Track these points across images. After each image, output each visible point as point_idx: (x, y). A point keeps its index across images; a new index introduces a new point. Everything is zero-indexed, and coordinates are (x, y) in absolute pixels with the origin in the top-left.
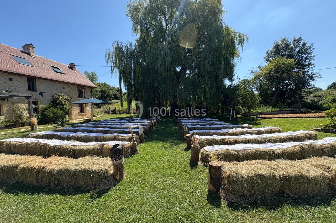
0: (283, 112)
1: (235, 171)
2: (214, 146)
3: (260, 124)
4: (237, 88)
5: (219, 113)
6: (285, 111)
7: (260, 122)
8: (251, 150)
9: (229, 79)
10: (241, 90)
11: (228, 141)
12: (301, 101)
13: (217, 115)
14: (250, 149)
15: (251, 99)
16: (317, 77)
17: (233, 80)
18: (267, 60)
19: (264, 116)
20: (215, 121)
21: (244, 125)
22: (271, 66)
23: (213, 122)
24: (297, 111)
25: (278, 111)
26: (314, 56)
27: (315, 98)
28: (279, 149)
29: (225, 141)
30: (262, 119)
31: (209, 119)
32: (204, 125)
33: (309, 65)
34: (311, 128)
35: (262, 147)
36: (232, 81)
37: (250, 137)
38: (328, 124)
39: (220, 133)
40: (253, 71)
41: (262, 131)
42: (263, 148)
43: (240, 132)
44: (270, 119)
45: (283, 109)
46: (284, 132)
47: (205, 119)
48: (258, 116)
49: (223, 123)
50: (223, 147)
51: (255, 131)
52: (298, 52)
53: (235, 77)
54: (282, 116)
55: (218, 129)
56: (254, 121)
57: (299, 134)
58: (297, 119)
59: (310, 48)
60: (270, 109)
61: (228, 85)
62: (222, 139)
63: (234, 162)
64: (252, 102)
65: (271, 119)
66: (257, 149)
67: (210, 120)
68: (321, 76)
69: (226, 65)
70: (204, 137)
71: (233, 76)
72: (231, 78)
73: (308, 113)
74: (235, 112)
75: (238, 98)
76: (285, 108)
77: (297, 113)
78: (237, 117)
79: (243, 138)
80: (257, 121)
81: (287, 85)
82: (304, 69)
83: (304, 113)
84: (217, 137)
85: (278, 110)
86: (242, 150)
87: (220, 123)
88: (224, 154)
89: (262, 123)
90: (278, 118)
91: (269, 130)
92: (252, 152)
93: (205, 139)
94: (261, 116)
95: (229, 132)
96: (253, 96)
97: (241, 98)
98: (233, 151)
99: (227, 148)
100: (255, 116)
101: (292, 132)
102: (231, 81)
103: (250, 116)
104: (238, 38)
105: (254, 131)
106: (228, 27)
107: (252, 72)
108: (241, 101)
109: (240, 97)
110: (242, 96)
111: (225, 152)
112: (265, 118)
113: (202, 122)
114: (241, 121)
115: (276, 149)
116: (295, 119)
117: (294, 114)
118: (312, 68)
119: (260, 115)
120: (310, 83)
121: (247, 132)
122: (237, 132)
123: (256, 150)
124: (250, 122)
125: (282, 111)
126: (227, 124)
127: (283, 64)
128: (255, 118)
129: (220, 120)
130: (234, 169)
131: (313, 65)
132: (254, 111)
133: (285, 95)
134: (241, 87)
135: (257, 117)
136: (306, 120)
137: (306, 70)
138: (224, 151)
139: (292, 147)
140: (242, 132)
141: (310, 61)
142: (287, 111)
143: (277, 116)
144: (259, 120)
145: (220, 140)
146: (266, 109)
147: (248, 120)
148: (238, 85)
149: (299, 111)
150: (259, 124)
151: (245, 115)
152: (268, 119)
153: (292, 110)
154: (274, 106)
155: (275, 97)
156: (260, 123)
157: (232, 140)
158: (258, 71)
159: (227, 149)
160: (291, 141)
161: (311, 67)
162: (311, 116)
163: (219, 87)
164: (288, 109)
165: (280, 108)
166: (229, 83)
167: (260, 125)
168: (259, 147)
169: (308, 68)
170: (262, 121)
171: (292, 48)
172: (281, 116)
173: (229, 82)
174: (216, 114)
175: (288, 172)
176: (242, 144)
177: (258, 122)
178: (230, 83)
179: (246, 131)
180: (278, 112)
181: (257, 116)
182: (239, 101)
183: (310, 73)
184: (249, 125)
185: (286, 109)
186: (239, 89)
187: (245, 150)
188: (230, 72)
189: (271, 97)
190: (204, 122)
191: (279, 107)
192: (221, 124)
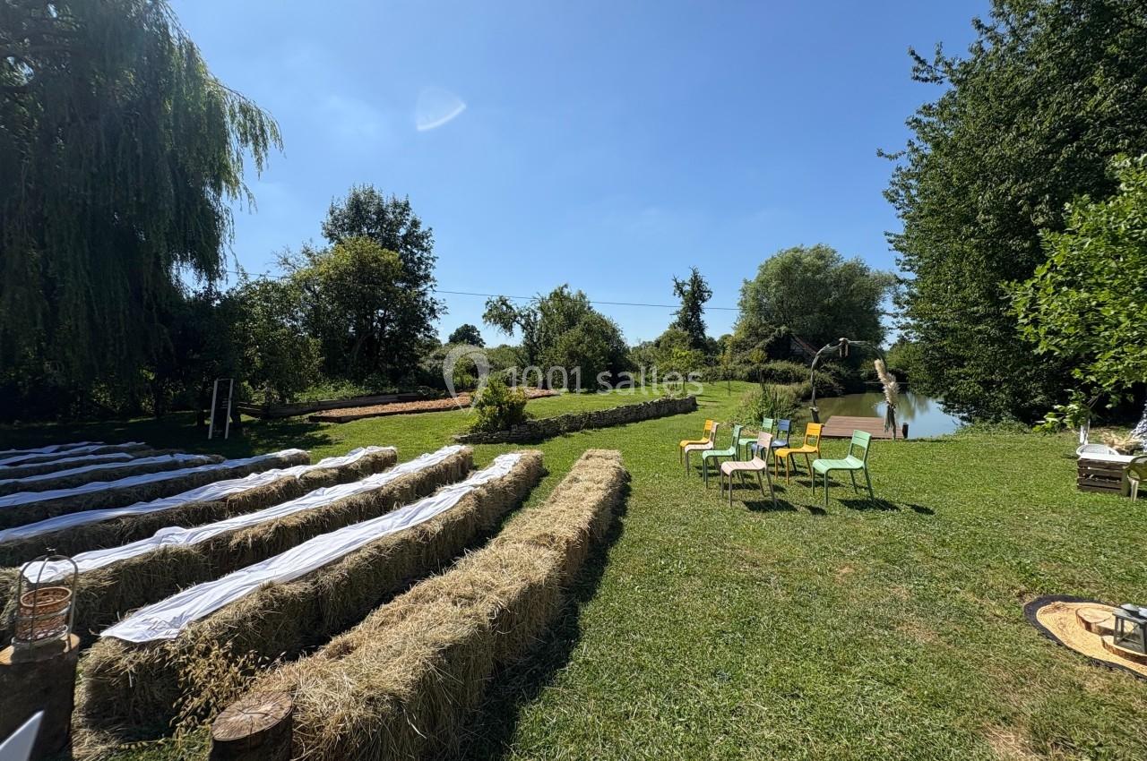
0: (382, 397)
1: (367, 694)
2: (182, 593)
3: (329, 443)
4: (235, 307)
5: (139, 412)
6: (386, 394)
7: (327, 436)
8: (362, 553)
9: (197, 266)
10: (254, 320)
11: (246, 539)
12: (413, 368)
13: (132, 421)
14: (358, 551)
15: (296, 357)
16: (441, 310)
17: (220, 276)
18: (331, 236)
19: (335, 413)
20: (128, 451)
21: (283, 454)
22: (346, 259)
23: (119, 460)
24: (412, 394)
25: (371, 395)
26: (433, 260)
27: (437, 362)
28: (435, 518)
29: (233, 543)
30: (331, 424)
31: (85, 447)
32: (59, 488)
33: (427, 277)
34: (449, 437)
35: (391, 527)
36: (214, 279)
37: (331, 499)
38: (477, 425)
39: (186, 509)
40: (290, 261)
41: (351, 467)
42: (393, 530)
43: (281, 485)
44: (353, 422)
45: (382, 389)
46: (411, 458)
47: (55, 447)
48: (317, 414)
49: (180, 457)
50: (240, 582)
51: (331, 469)
52: (405, 237)
53: (228, 265)
54: (384, 411)
55: (166, 490)
56: (306, 432)
57: (445, 457)
58: (416, 415)
59: (427, 238)
60: (347, 391)
61: (195, 292)
62: (215, 539)
63: (333, 642)
64: (300, 368)
65: (358, 421)
66: (380, 543)
67: (94, 453)
68: (448, 311)
69: (183, 206)
70: (92, 561)
71: (216, 259)
72: (208, 264)
73: (434, 399)
74: (230, 402)
75: (242, 348)
76: (385, 385)
77: (413, 400)
78: (237, 425)
79: (306, 510)
80: (315, 433)
81: (384, 321)
82: (418, 286)
83: (427, 399)
84: (180, 538)
85: (369, 392)
86: (329, 564)
87: (166, 458)
88: (254, 617)
89: (335, 438)
90: (375, 415)
91: (370, 459)
92: (366, 559)
93: (104, 568)
94: (325, 414)
95: (230, 494)
96: (301, 344)
97: (258, 351)
98: (292, 581)
99: (266, 582)
100: (307, 416)
101: (431, 456)
102: (211, 279)
103: (288, 416)
104: (240, 117)
105: (329, 471)
106: (191, 44)
107: (286, 260)
108: (258, 363)
109: (252, 345)
110: (258, 342)
111: (260, 604)
112: (340, 420)
113: (39, 472)
114: (259, 437)
115: (428, 522)
116: (413, 415)
117: (408, 404)
118: (431, 286)
119: (321, 410)
120: (430, 323)
121: (306, 478)
122: (268, 489)
123: (378, 547)
124: (292, 438)
125: (378, 394)
126: (202, 463)
127: (376, 260)
128: (306, 422)
129: (160, 446)
130: (350, 683)
131: (433, 280)
132: (303, 398)
133: (378, 350)
134: (252, 306)
135: (311, 418)
136: (435, 418)
137: (421, 289)
138: (254, 602)
139: (460, 501)
140: (289, 482)
141: (426, 269)
142: (390, 394)
143: (371, 410)
144: (322, 428)
145: (205, 546)
146: (336, 391)
147: (284, 429)
148: (243, 301)
149: (415, 394)
150: (325, 441)
151: (266, 412)
152: (348, 421)
153: (401, 392)
154: (358, 381)
155: (356, 353)
156: (327, 438)
157: (266, 531)
158: (304, 265)
159: (264, 588)
160: (446, 484)
161: (429, 284)
162: (442, 406)
163: (144, 293)
164: (393, 390)
165: (375, 387)
166: (196, 282)
167: (331, 444)
168: (383, 530)
169: (425, 286)
170: (333, 432)
171: (391, 223)
172: (379, 409)
173: (200, 280)
174: (126, 414)
175: (504, 593)
176: (320, 537)
177: (319, 434)
178: (204, 283)
179: (301, 477)
180: (370, 398)
181: (312, 414)
182: (248, 362)
183: (427, 298)
184: (300, 451)
185: (388, 390)
186: (244, 315)
187: (340, 560)
188: (203, 240)
189: (346, 351)
190: (57, 468)
191: (370, 385)
192: (174, 466)
